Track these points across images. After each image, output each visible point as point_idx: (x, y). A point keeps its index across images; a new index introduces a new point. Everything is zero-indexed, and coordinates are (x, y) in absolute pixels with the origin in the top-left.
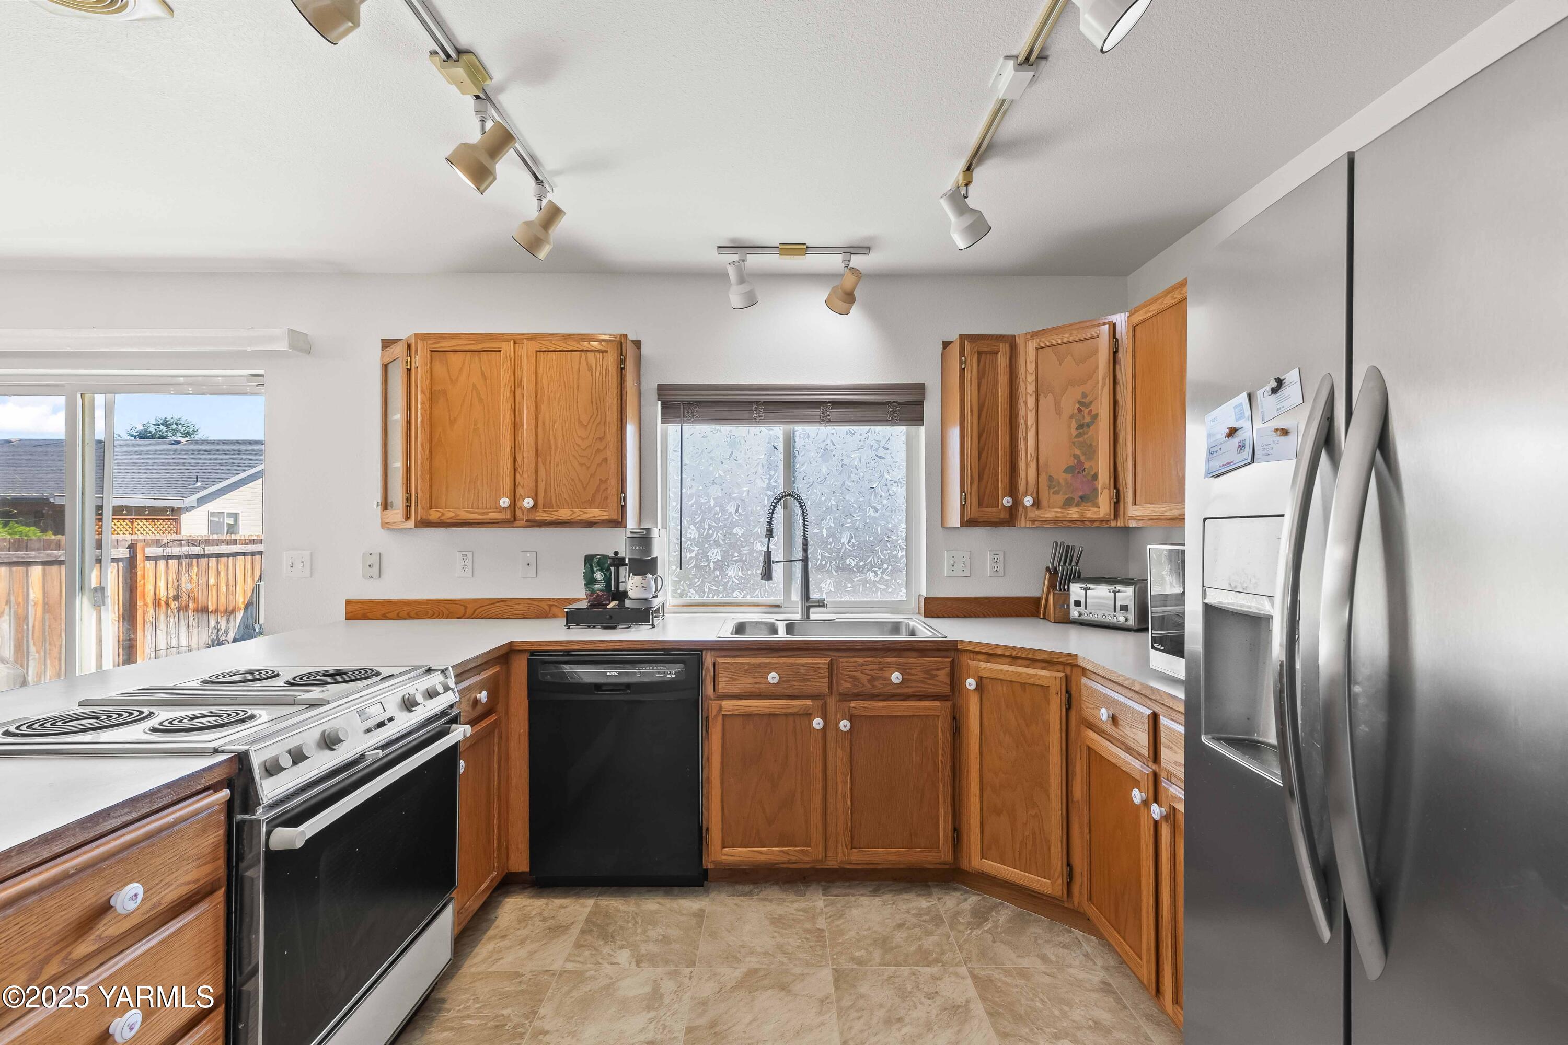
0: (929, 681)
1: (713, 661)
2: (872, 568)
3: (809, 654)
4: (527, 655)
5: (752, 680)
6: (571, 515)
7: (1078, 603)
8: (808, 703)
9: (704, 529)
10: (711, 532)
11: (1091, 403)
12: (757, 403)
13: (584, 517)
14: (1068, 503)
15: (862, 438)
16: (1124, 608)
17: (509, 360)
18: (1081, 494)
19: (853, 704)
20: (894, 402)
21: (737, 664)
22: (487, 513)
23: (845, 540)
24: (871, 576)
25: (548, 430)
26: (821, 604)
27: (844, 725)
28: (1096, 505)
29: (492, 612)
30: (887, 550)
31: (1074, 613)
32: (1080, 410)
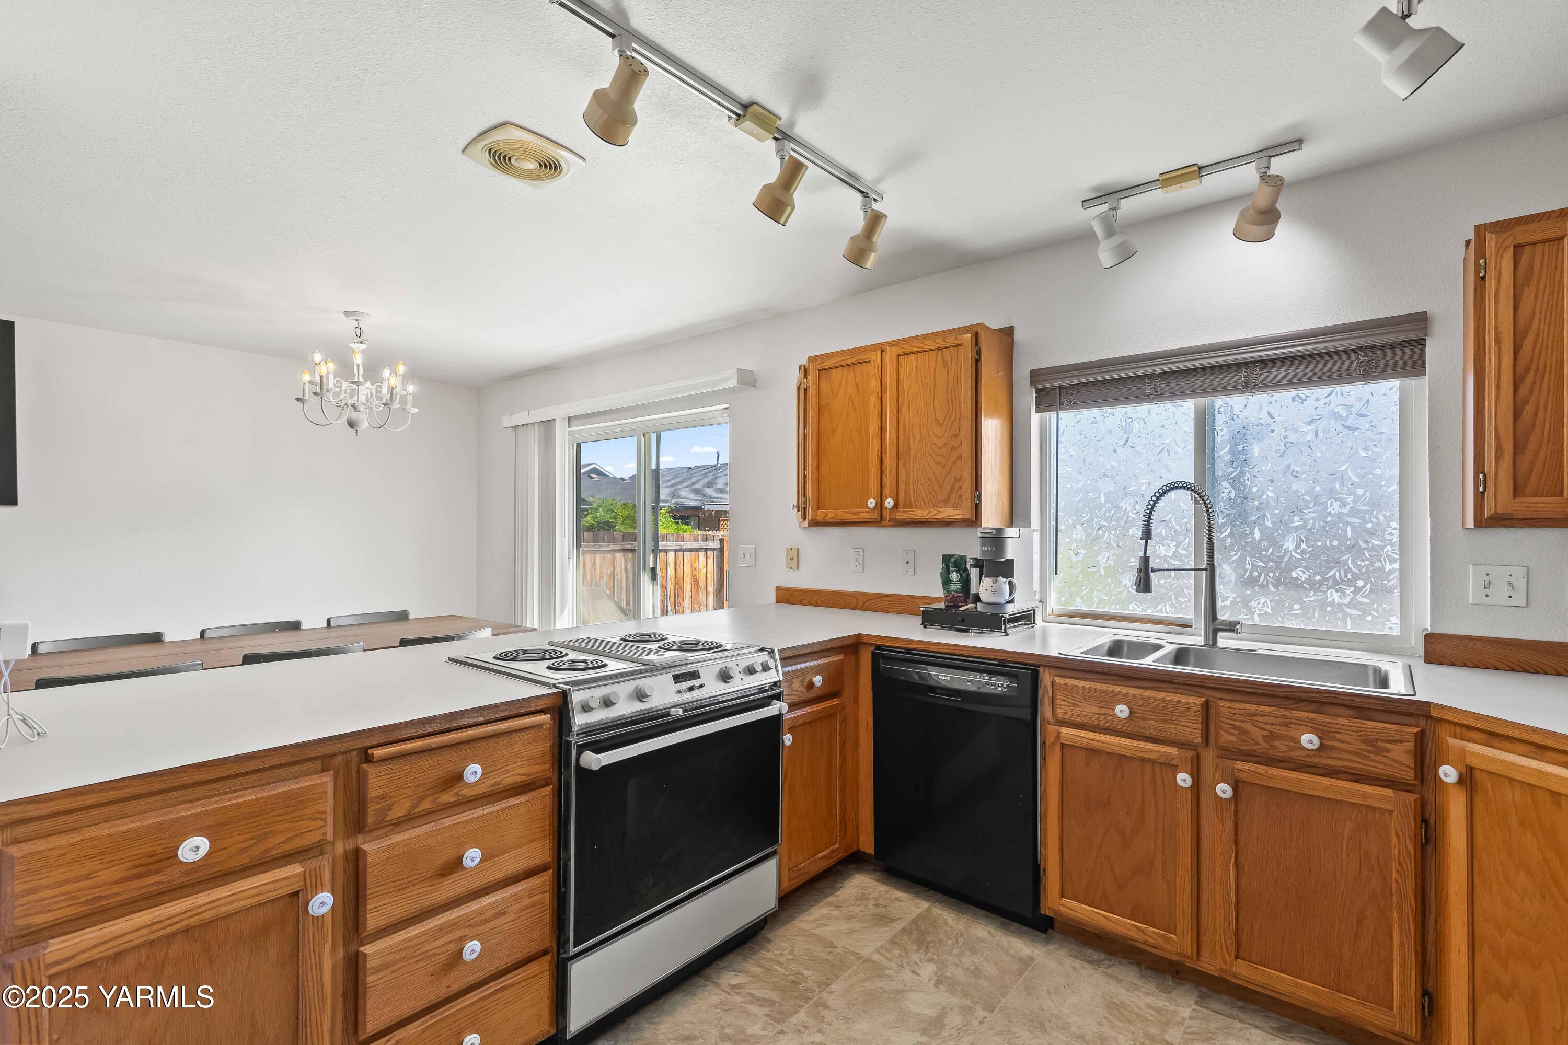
0: (1372, 756)
1: (1052, 680)
2: (1335, 584)
3: (1175, 688)
4: (872, 649)
5: (1095, 709)
6: (928, 514)
8: (1173, 751)
9: (1093, 529)
10: (1101, 532)
12: (1151, 376)
13: (940, 516)
15: (1321, 404)
17: (876, 368)
19: (1238, 765)
20: (1368, 347)
21: (1078, 687)
22: (858, 513)
23: (1289, 544)
24: (1335, 596)
25: (908, 430)
26: (1231, 627)
27: (1224, 790)
29: (878, 605)
30: (1363, 561)
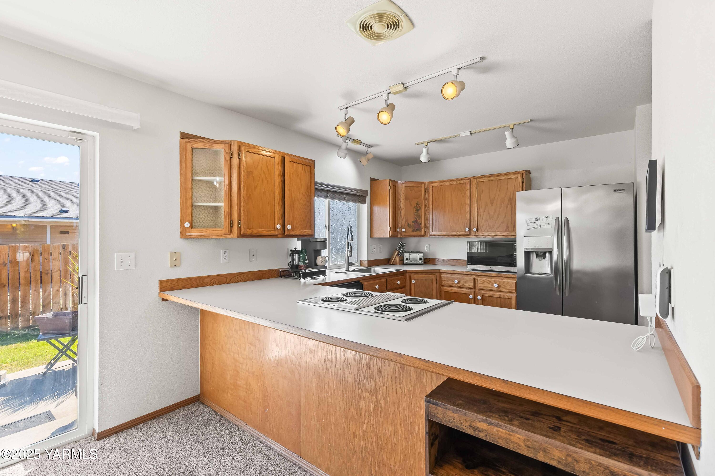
6: (301, 232)
7: (407, 259)
11: (419, 204)
12: (329, 191)
13: (305, 233)
14: (413, 231)
15: (347, 206)
16: (420, 259)
18: (417, 228)
21: (369, 284)
28: (421, 232)
29: (238, 279)
31: (406, 262)
32: (416, 206)
